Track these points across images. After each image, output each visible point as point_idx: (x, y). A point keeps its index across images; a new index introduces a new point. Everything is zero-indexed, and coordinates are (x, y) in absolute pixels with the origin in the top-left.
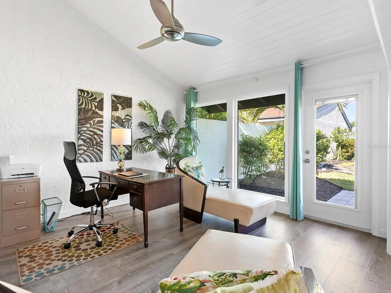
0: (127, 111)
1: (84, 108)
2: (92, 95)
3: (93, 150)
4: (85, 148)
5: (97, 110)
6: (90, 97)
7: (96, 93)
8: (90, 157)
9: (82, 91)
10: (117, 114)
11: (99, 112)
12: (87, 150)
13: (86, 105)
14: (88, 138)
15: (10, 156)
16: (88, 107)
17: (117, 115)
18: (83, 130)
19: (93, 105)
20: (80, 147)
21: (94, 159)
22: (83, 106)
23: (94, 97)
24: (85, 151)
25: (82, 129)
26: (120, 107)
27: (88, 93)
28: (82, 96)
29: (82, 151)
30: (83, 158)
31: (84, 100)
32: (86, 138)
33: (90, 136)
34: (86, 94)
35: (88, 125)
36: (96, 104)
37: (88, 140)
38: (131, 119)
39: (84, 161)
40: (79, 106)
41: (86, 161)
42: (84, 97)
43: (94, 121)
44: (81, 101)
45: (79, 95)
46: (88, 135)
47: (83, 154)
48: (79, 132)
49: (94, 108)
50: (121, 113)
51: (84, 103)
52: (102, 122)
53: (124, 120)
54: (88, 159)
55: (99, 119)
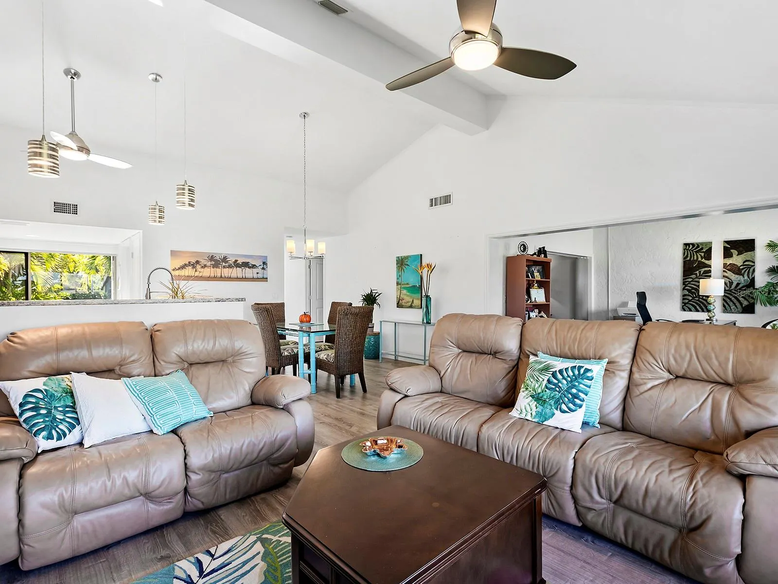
0: (746, 256)
1: (689, 260)
2: (698, 246)
3: (698, 300)
4: (691, 298)
5: (703, 260)
6: (695, 249)
7: (702, 244)
8: (695, 307)
9: (686, 245)
10: (729, 261)
11: (707, 262)
12: (692, 299)
13: (691, 257)
14: (693, 288)
15: (629, 302)
16: (694, 258)
17: (731, 262)
18: (687, 282)
19: (699, 256)
20: (685, 297)
21: (699, 309)
22: (688, 259)
23: (700, 247)
24: (690, 301)
25: (687, 280)
26: (735, 252)
27: (693, 245)
28: (687, 250)
29: (687, 301)
30: (687, 306)
31: (689, 253)
32: (690, 289)
33: (695, 287)
34: (691, 246)
35: (693, 276)
36: (703, 254)
37: (693, 291)
38: (753, 264)
39: (688, 310)
40: (684, 259)
41: (690, 310)
42: (689, 250)
43: (700, 272)
44: (686, 254)
45: (684, 249)
46: (693, 286)
47: (687, 303)
48: (684, 283)
49: (700, 259)
50: (737, 260)
51: (689, 255)
52: (710, 271)
53: (741, 268)
54: (693, 309)
55: (706, 269)
